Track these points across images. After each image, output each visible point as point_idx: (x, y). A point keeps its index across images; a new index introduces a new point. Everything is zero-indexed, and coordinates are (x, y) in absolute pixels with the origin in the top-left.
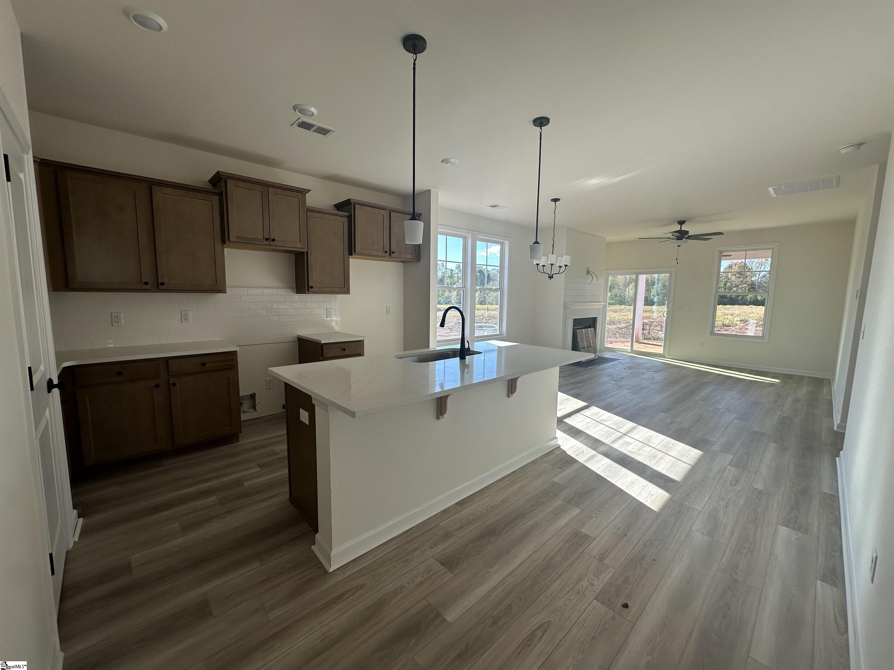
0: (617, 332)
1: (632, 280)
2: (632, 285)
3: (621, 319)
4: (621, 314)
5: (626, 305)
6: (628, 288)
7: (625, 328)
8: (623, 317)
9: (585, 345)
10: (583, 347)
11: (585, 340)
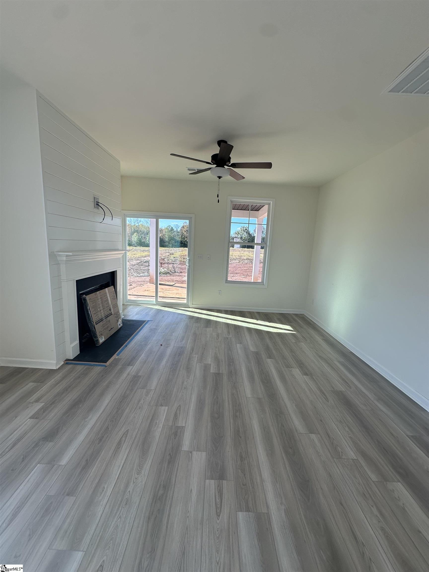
0: (132, 268)
1: (136, 230)
2: (135, 234)
3: (132, 257)
4: (132, 253)
5: (133, 247)
6: (133, 235)
7: (137, 265)
8: (133, 255)
9: (102, 316)
10: (100, 320)
11: (101, 308)
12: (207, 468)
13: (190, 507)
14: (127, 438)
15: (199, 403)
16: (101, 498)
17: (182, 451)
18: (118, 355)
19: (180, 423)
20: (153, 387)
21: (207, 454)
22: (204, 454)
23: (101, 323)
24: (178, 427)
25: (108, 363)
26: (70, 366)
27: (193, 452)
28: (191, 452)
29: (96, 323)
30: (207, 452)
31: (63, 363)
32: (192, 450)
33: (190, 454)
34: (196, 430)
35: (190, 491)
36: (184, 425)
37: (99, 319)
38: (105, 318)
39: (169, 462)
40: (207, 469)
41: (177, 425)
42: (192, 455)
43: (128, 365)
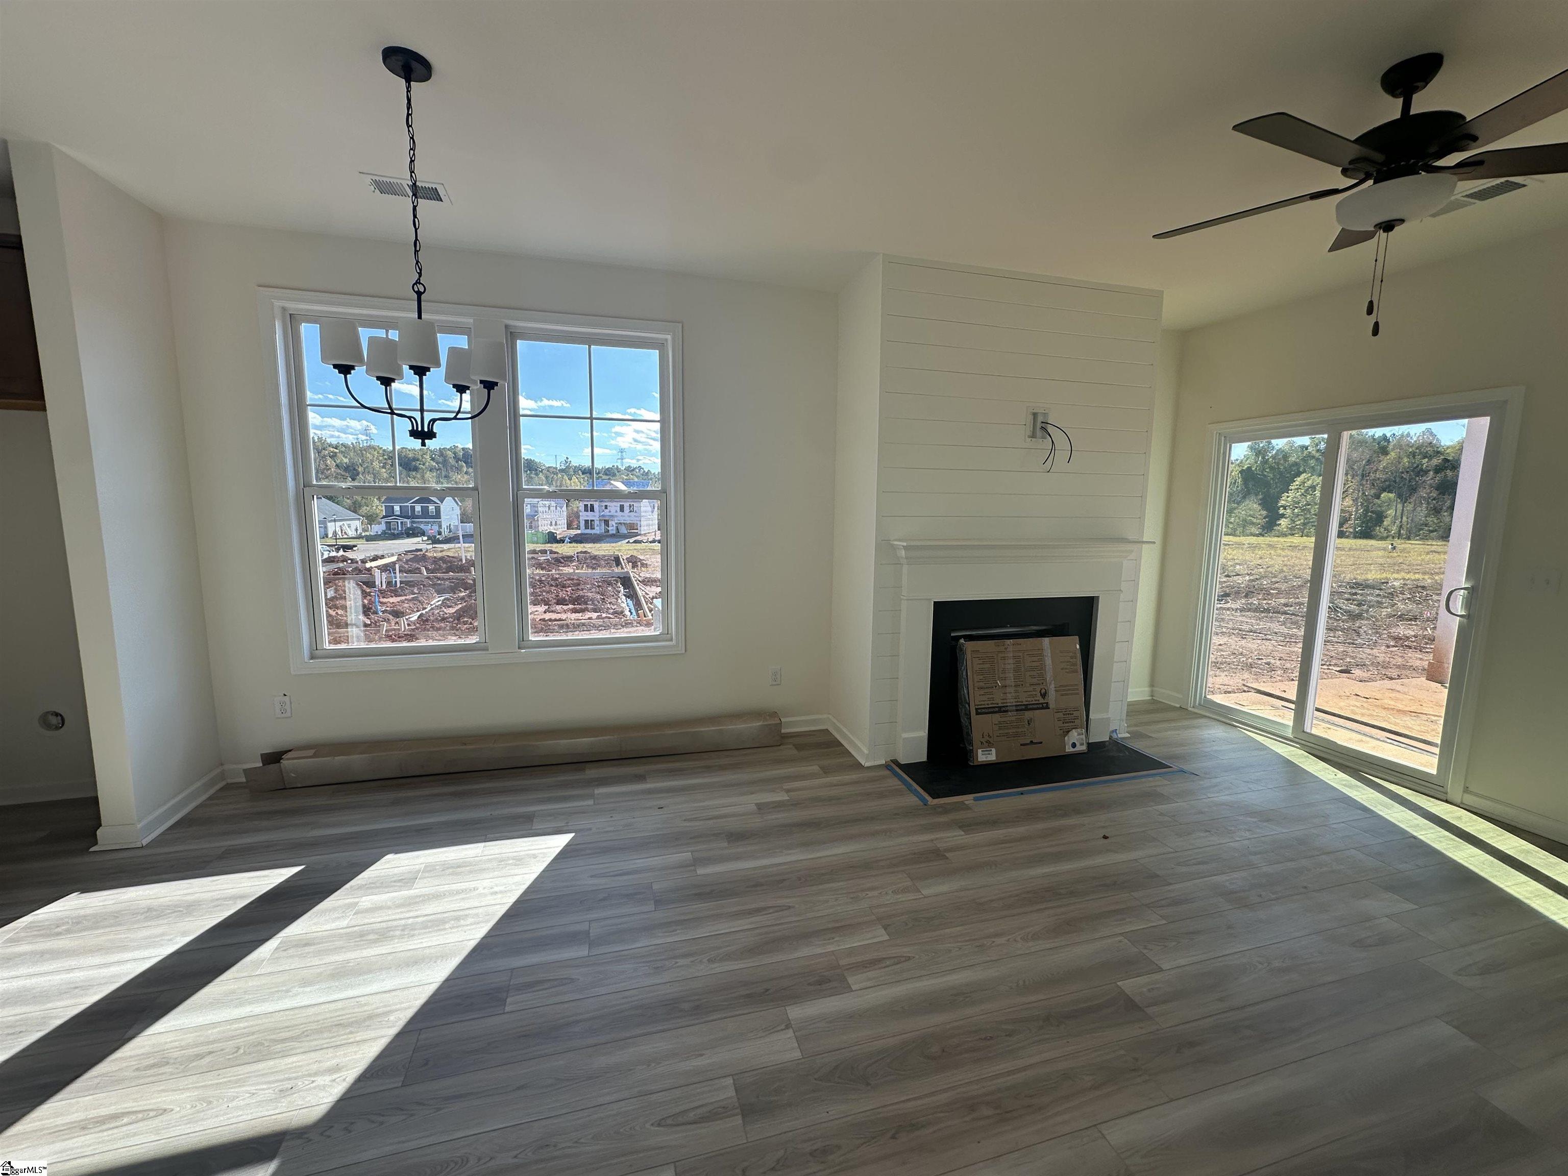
9: (1008, 701)
10: (997, 709)
11: (1011, 681)
12: (761, 1071)
13: (667, 1063)
14: (776, 914)
15: (952, 995)
16: (660, 934)
17: (783, 1008)
18: (976, 799)
19: (855, 981)
20: (926, 892)
21: (800, 1061)
22: (797, 1054)
23: (997, 715)
24: (843, 980)
25: (936, 801)
26: (887, 772)
27: (791, 1030)
28: (788, 1027)
29: (979, 711)
30: (803, 1060)
31: (884, 762)
32: (793, 1026)
33: (783, 1027)
34: (853, 1018)
35: (700, 1052)
36: (854, 988)
37: (991, 704)
38: (1017, 710)
39: (749, 996)
40: (758, 1071)
41: (846, 974)
42: (782, 1030)
43: (960, 827)
